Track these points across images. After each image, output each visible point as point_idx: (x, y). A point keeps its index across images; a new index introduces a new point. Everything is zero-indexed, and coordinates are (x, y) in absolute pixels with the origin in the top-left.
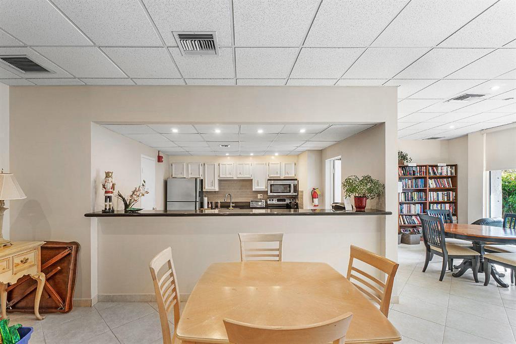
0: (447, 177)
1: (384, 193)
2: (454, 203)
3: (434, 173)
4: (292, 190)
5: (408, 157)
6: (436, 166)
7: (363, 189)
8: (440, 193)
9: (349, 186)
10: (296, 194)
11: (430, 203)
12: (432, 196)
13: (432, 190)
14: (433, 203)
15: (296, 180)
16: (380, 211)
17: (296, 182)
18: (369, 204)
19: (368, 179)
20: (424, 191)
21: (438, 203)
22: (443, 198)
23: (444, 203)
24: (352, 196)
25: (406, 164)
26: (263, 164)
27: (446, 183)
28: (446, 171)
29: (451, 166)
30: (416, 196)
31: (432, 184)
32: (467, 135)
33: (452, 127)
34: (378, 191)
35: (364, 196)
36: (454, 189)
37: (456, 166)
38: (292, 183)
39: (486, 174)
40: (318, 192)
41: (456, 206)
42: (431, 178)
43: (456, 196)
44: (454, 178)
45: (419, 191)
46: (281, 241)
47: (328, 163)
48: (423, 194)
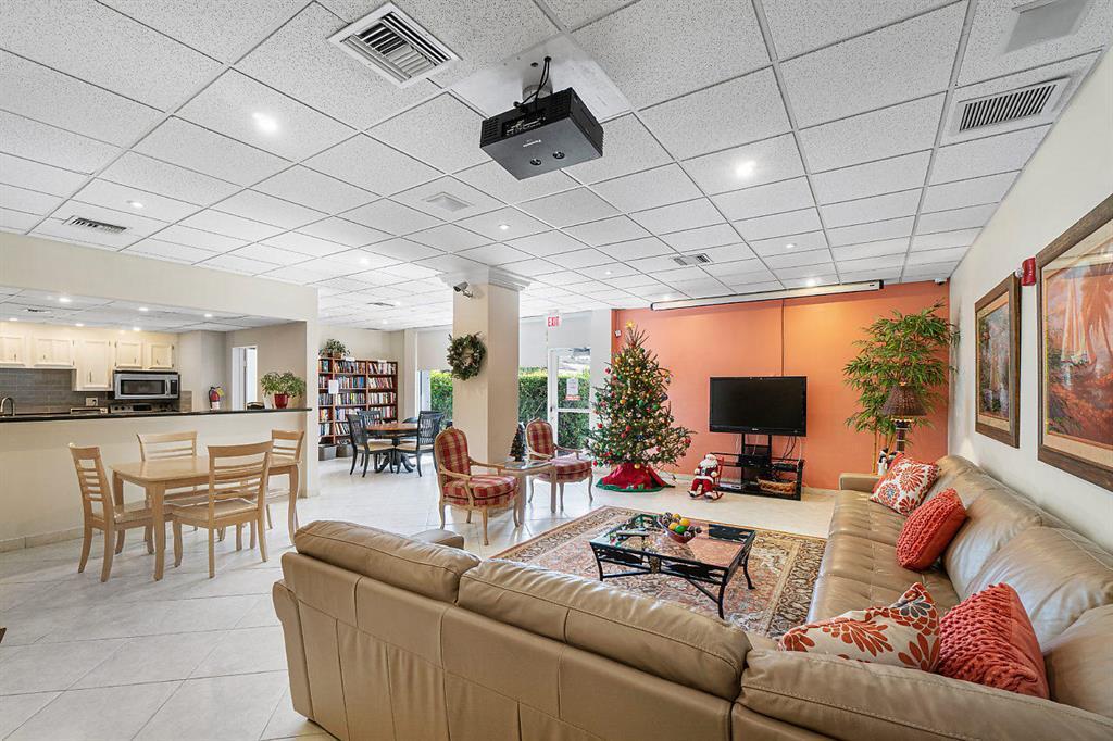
0: (388, 376)
1: (305, 390)
2: (394, 406)
3: (375, 371)
4: (168, 391)
5: (346, 350)
6: (376, 362)
7: (284, 387)
8: (381, 394)
9: (268, 383)
10: (176, 396)
11: (370, 406)
12: (373, 398)
13: (372, 391)
14: (374, 406)
15: (176, 373)
16: (302, 408)
17: (175, 378)
18: (290, 402)
19: (288, 376)
20: (364, 392)
21: (378, 406)
22: (384, 401)
23: (386, 406)
24: (273, 395)
25: (342, 358)
26: (104, 343)
27: (387, 383)
28: (386, 369)
29: (392, 363)
30: (354, 397)
31: (372, 383)
32: (404, 331)
33: (385, 322)
34: (299, 388)
35: (285, 393)
36: (394, 390)
37: (396, 363)
38: (168, 379)
39: (417, 373)
40: (220, 393)
41: (396, 409)
42: (371, 376)
43: (396, 398)
44: (394, 377)
45: (358, 392)
46: (194, 439)
47: (236, 352)
48: (362, 395)
